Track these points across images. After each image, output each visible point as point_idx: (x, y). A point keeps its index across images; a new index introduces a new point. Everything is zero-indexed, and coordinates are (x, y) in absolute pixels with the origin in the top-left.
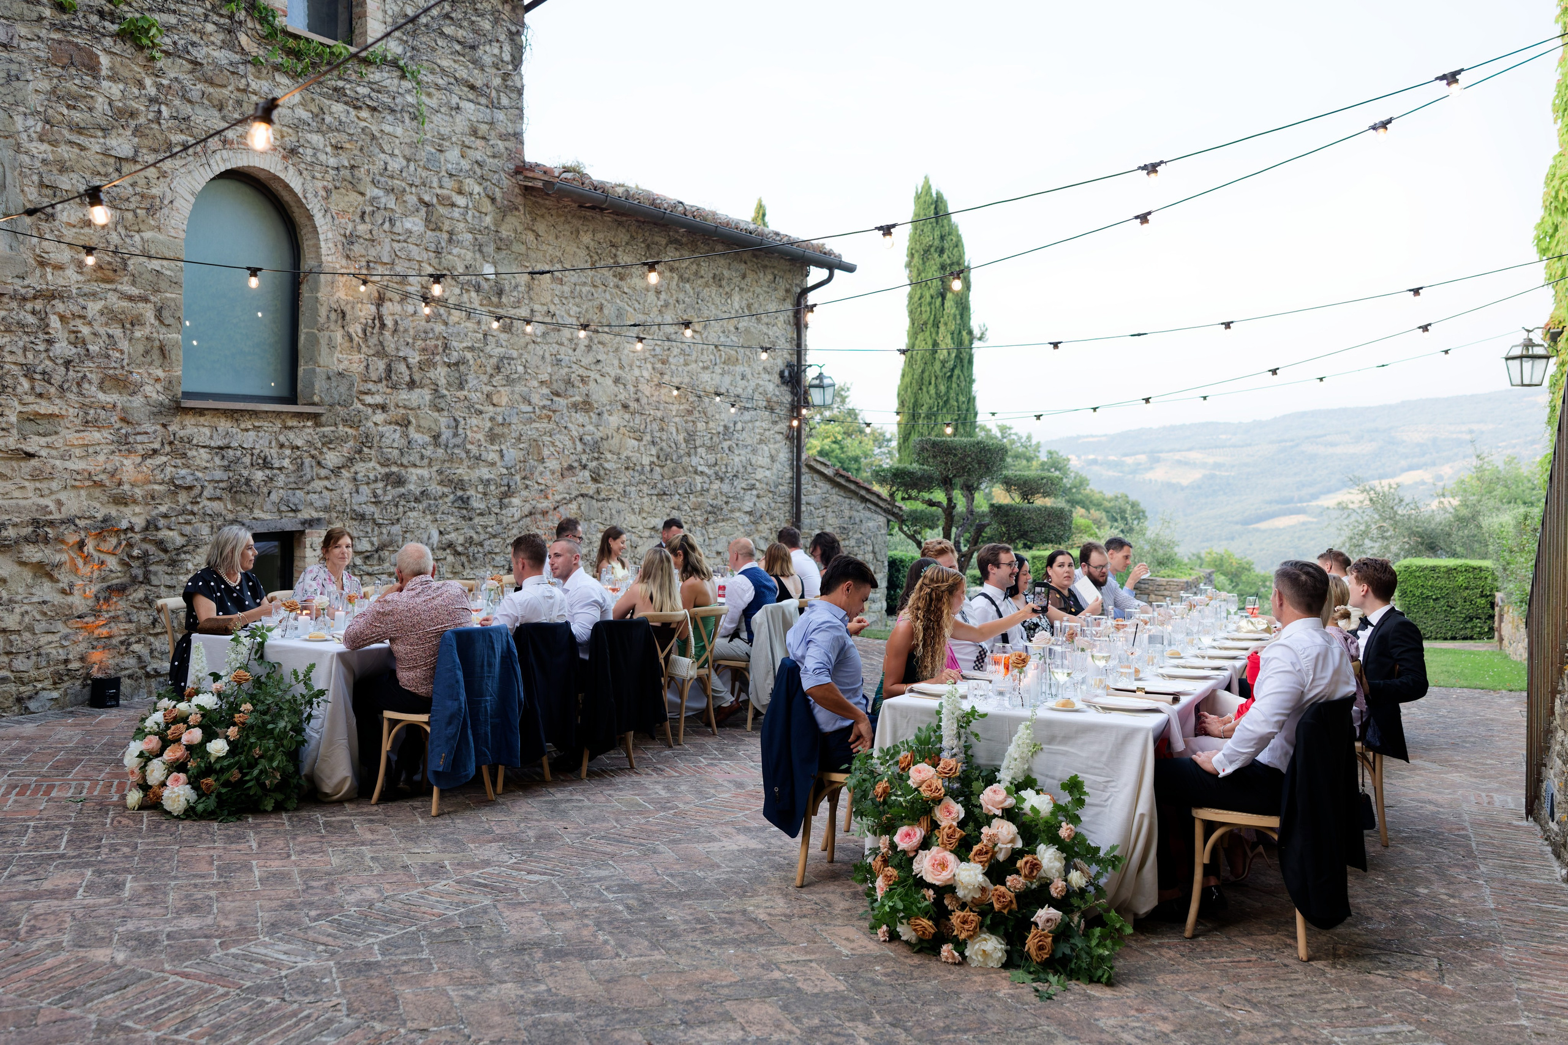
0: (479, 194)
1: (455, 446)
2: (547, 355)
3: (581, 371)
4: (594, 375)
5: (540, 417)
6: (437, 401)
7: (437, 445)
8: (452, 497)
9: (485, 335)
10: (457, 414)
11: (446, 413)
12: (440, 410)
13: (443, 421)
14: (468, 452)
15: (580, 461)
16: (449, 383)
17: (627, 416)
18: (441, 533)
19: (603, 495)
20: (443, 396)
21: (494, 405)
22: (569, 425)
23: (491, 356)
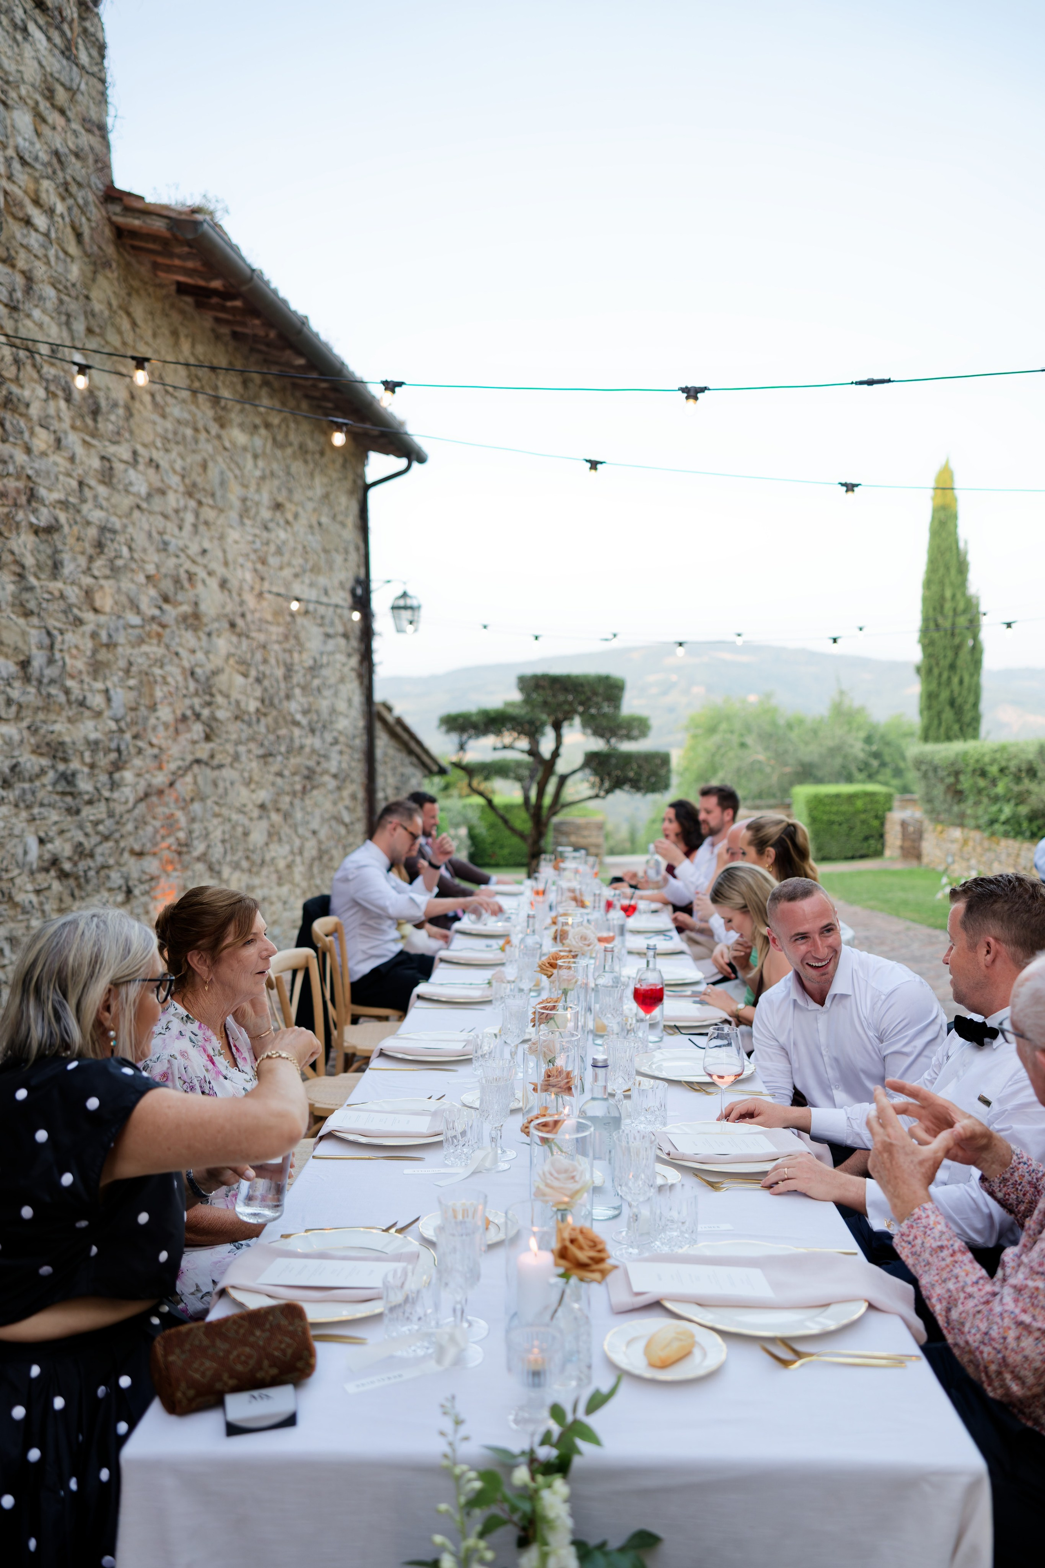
0: (62, 216)
1: (52, 681)
2: (155, 534)
3: (188, 565)
4: (202, 574)
5: (149, 635)
6: (26, 596)
7: (27, 679)
8: (51, 775)
9: (81, 484)
10: (52, 623)
11: (35, 620)
12: (27, 614)
13: (35, 636)
14: (67, 692)
15: (192, 708)
16: (39, 566)
17: (234, 639)
18: (42, 841)
19: (215, 762)
20: (31, 589)
21: (96, 611)
22: (181, 650)
23: (88, 523)
